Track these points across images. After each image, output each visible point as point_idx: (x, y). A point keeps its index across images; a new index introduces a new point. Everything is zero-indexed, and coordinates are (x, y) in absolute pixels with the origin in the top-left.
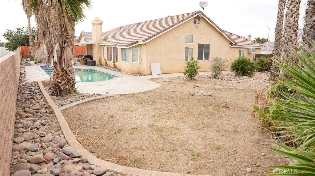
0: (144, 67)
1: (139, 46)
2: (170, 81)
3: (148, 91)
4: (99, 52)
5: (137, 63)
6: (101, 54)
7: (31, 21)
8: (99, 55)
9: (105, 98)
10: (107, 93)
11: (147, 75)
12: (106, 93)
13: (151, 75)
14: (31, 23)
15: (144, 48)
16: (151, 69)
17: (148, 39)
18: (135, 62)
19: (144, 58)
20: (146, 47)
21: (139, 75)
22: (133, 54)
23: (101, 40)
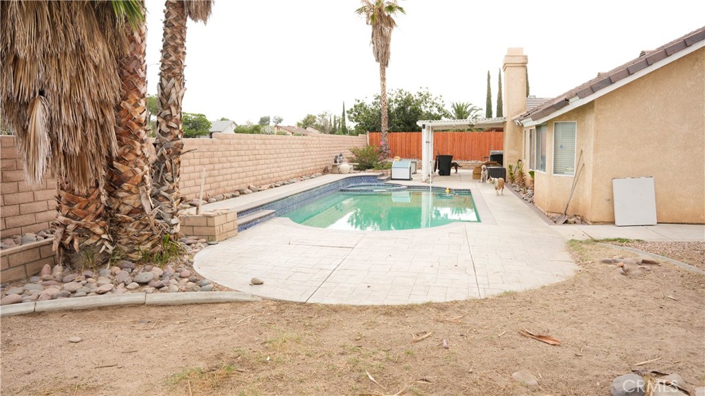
0: (588, 196)
1: (576, 118)
2: (644, 262)
4: (517, 144)
5: (568, 177)
6: (520, 151)
7: (387, 77)
8: (515, 153)
10: (256, 283)
11: (594, 223)
12: (249, 280)
13: (613, 223)
14: (387, 81)
15: (591, 120)
16: (611, 201)
17: (599, 88)
18: (563, 173)
19: (589, 158)
20: (597, 119)
21: (566, 222)
22: (559, 145)
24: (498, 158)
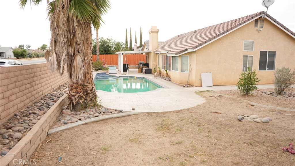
0: (193, 78)
1: (189, 54)
2: (220, 96)
3: (184, 109)
4: (155, 60)
5: (186, 73)
7: (98, 33)
8: (155, 63)
9: (126, 116)
10: (133, 109)
11: (196, 86)
12: (131, 109)
13: (202, 86)
14: (98, 34)
15: (194, 56)
16: (201, 80)
17: (198, 47)
18: (184, 71)
19: (194, 67)
20: (197, 55)
21: (188, 87)
22: (183, 63)
23: (157, 49)
24: (147, 65)
